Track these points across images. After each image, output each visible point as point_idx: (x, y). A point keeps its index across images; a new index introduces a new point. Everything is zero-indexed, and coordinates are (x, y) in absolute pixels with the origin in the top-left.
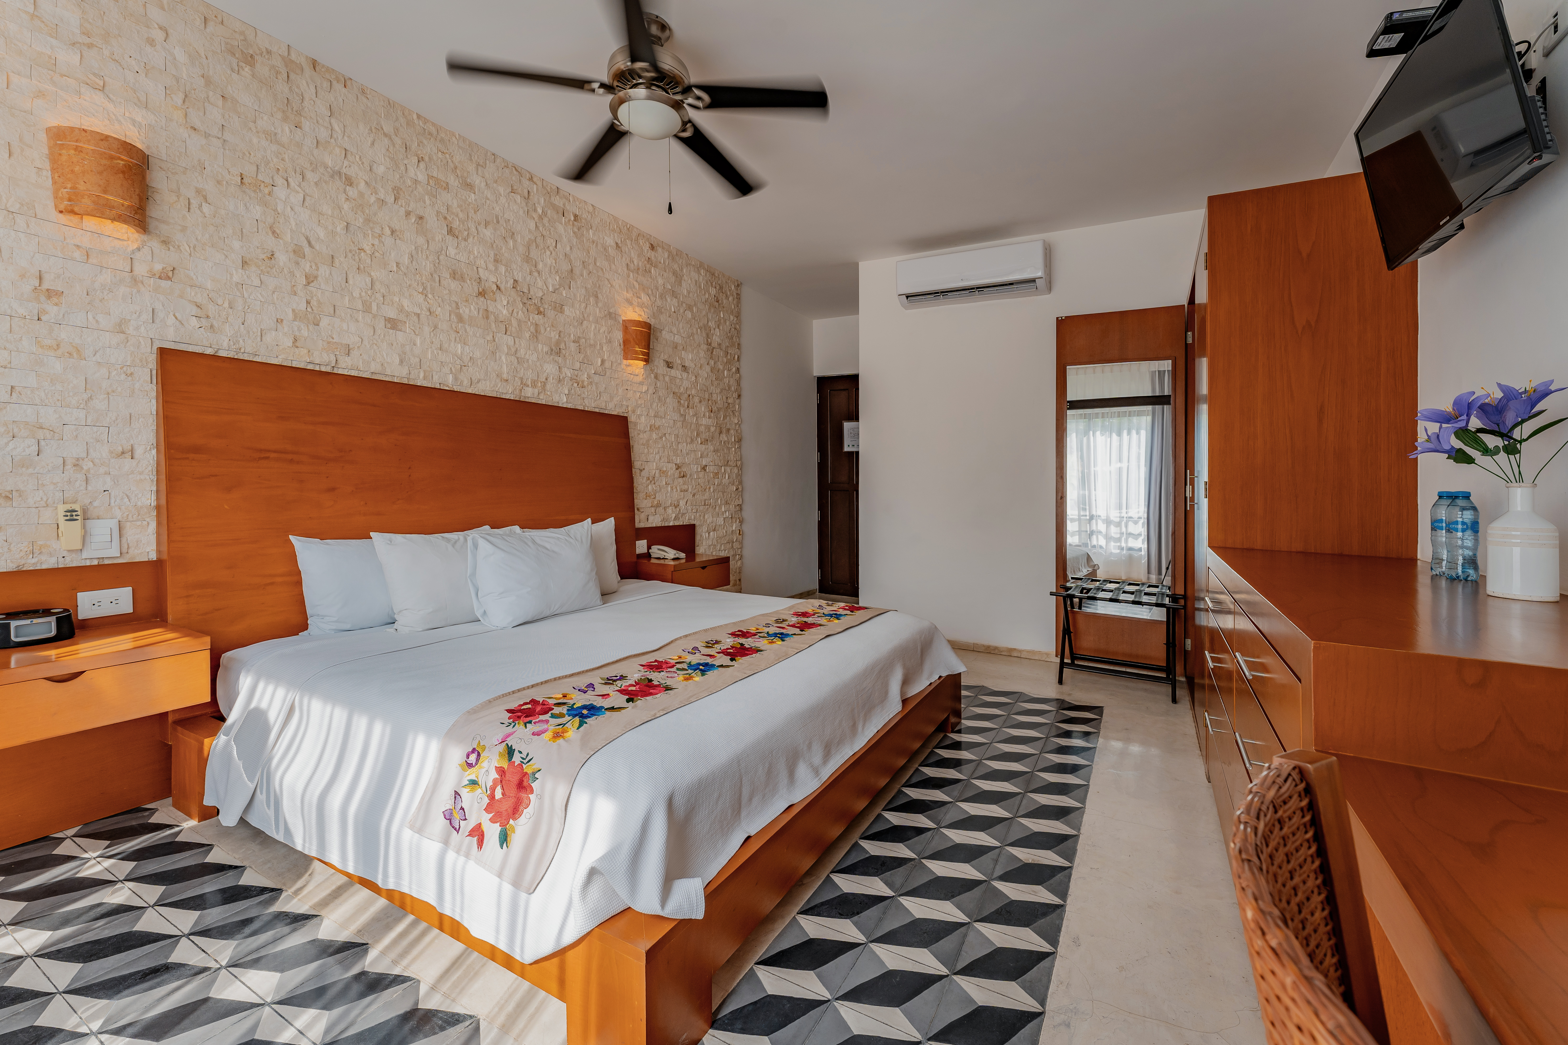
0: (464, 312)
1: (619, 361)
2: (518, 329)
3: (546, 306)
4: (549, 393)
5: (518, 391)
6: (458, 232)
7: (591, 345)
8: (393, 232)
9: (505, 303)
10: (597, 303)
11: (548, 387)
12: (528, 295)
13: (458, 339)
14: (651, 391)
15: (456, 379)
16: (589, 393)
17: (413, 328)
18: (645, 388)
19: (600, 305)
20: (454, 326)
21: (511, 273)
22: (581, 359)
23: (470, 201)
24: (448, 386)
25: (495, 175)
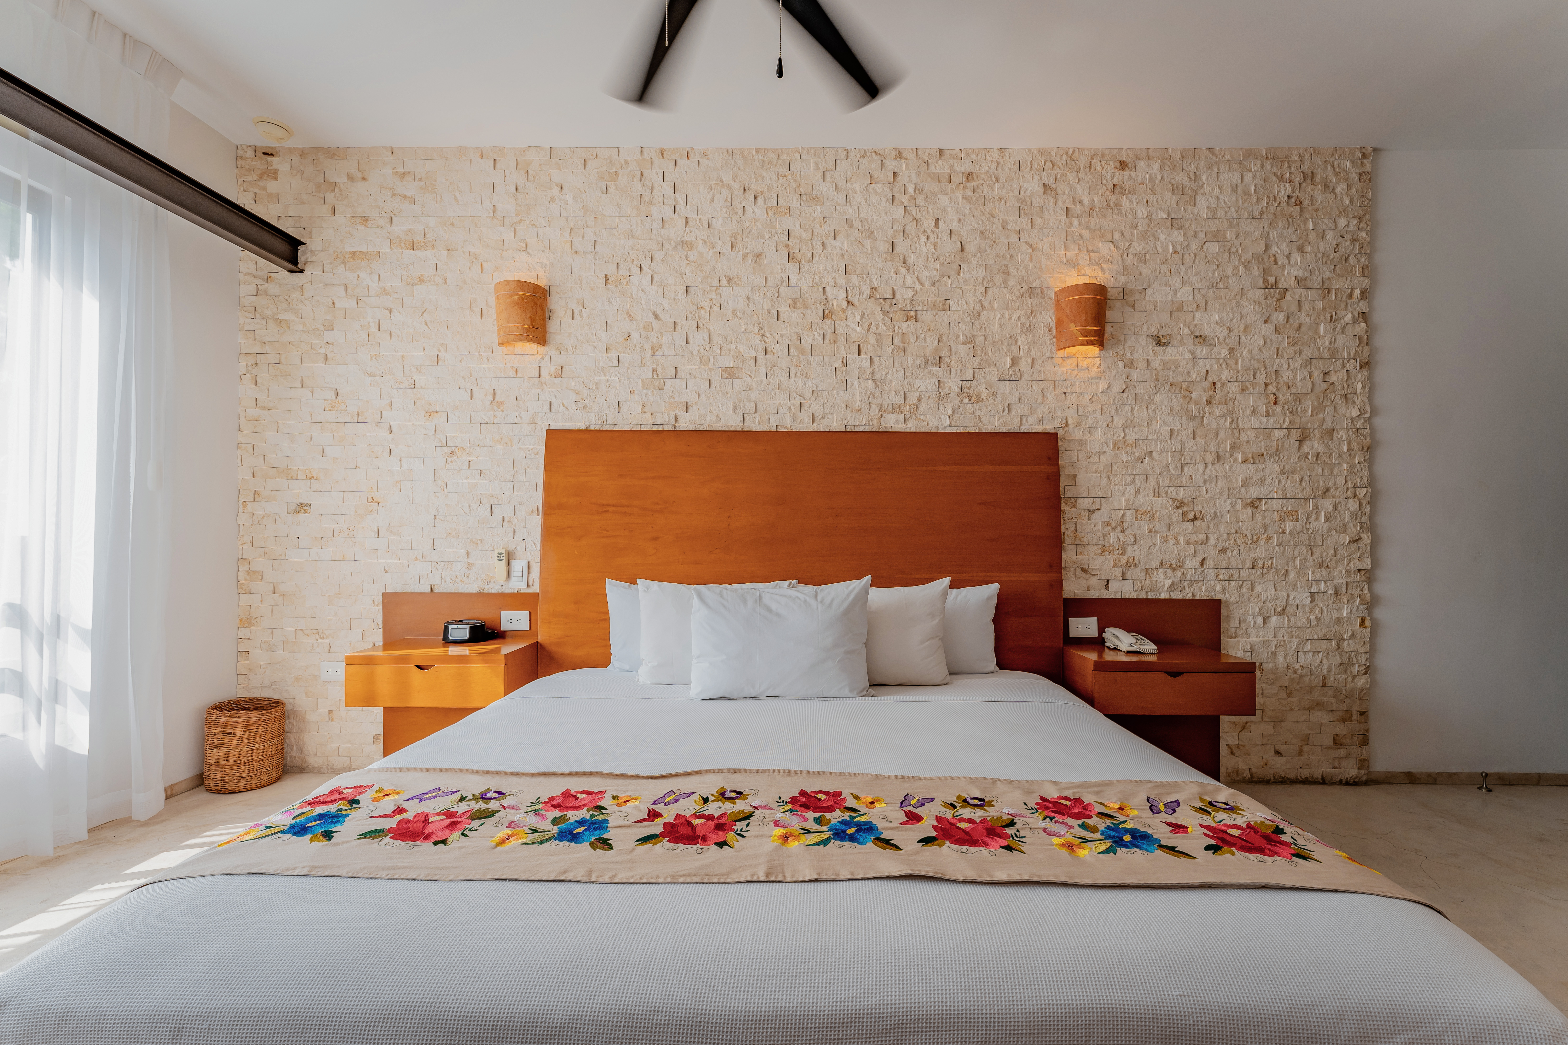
0: (807, 342)
1: (1048, 355)
2: (876, 346)
3: (919, 308)
4: (922, 417)
5: (875, 421)
6: (802, 256)
7: (994, 342)
8: (729, 280)
9: (858, 318)
10: (1005, 282)
11: (922, 408)
12: (892, 301)
13: (799, 374)
14: (1117, 388)
15: (794, 418)
16: (989, 408)
17: (749, 373)
18: (1103, 386)
19: (1012, 282)
20: (794, 361)
21: (868, 280)
22: (976, 364)
23: (816, 215)
24: (785, 427)
25: (849, 173)
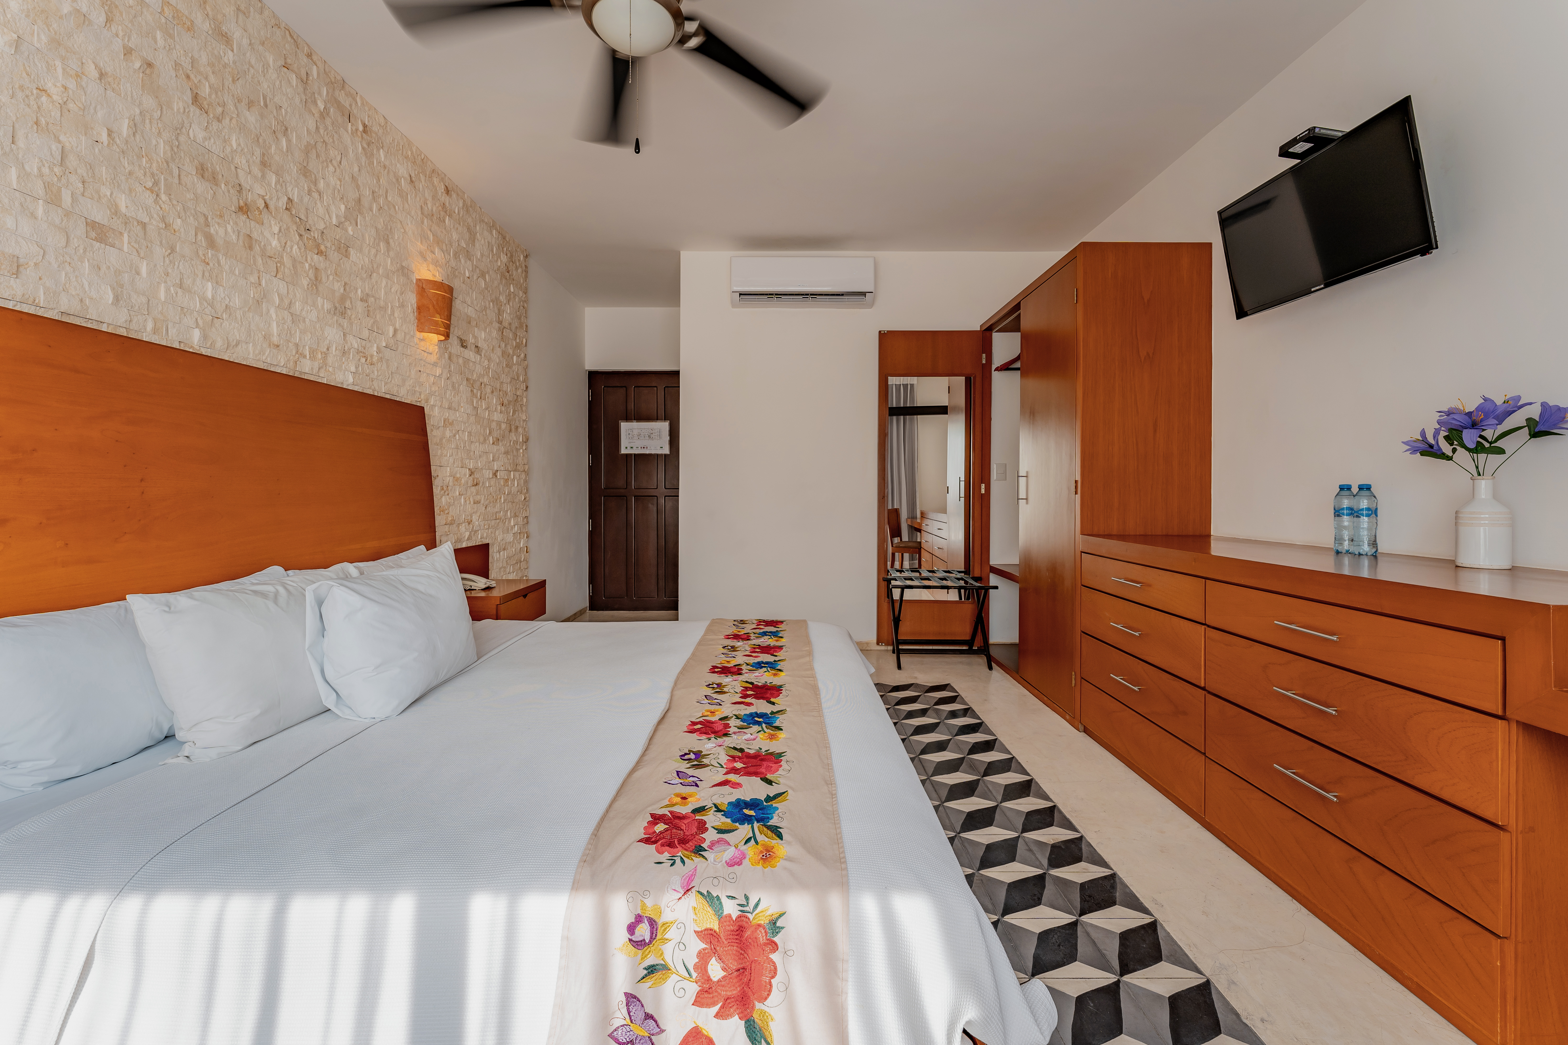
0: (217, 233)
1: (412, 333)
2: (293, 272)
3: (329, 245)
4: (331, 369)
5: (292, 363)
6: (208, 105)
7: (381, 307)
8: (102, 75)
9: (276, 229)
10: (388, 251)
11: (330, 360)
12: (305, 225)
13: (207, 274)
14: (445, 376)
15: (205, 337)
16: (379, 373)
17: (136, 246)
18: (438, 371)
19: (392, 254)
20: (201, 253)
21: (284, 186)
22: (370, 325)
23: (226, 61)
24: (192, 347)
25: (262, 33)
